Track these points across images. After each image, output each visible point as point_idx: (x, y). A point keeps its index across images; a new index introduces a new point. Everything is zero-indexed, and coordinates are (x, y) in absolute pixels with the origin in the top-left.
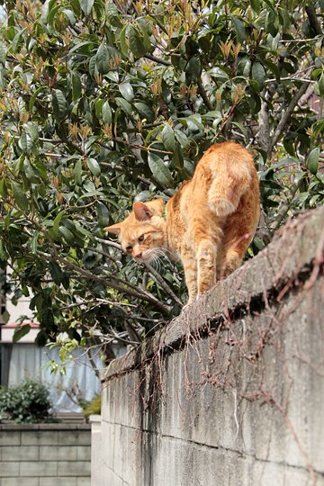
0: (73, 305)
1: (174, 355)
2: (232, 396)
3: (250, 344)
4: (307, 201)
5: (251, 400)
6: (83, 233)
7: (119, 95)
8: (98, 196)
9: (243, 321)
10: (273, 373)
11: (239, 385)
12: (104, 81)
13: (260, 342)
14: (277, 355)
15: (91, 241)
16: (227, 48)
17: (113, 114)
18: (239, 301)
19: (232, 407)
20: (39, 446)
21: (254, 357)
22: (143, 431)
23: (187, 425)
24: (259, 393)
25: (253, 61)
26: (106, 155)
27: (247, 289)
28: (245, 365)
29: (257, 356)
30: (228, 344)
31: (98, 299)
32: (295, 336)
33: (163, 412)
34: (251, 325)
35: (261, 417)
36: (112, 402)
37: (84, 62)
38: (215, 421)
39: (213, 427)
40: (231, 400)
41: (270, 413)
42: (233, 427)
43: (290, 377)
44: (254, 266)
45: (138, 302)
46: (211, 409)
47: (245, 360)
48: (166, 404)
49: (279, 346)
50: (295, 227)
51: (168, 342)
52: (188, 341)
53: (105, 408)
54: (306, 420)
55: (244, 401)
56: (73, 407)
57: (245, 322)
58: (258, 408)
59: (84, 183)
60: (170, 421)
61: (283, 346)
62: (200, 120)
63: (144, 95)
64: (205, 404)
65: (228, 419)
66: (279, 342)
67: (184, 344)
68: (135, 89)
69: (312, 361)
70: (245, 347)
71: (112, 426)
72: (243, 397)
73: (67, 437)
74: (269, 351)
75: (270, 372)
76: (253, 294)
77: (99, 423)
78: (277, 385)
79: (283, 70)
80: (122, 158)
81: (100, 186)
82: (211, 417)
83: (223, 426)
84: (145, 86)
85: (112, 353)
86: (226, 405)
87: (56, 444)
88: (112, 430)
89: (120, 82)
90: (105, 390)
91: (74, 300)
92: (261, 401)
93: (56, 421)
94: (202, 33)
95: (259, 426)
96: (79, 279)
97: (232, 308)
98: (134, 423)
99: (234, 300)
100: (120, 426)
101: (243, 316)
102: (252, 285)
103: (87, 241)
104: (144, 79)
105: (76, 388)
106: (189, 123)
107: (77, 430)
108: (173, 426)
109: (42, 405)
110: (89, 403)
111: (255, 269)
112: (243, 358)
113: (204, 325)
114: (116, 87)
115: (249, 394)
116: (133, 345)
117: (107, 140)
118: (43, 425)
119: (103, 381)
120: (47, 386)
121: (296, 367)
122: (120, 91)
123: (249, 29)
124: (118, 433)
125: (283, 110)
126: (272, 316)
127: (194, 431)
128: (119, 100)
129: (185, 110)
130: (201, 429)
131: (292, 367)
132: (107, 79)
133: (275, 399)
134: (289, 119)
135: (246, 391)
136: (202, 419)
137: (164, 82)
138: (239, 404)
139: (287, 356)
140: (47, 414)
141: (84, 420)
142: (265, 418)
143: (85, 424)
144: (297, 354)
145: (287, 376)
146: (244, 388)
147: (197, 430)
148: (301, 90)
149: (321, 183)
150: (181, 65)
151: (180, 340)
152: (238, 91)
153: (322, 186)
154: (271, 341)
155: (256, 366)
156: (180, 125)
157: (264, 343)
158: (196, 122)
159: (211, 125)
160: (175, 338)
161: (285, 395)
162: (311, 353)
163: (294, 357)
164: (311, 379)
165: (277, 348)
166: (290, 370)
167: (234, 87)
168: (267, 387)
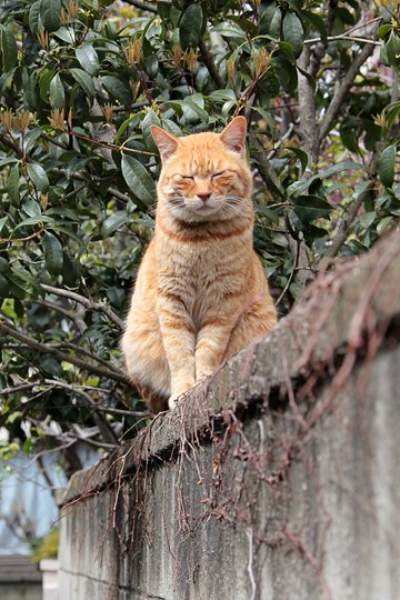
0: (9, 389)
1: (164, 470)
2: (246, 538)
3: (271, 460)
4: (374, 226)
5: (272, 547)
6: (23, 278)
7: (77, 64)
8: (45, 223)
9: (260, 422)
10: (303, 507)
11: (255, 522)
12: (53, 41)
13: (285, 457)
14: (308, 477)
15: (35, 290)
17: (67, 94)
18: (254, 392)
19: (247, 554)
21: (276, 479)
22: (120, 587)
23: (183, 581)
24: (282, 535)
25: (285, 11)
26: (58, 156)
27: (264, 375)
28: (264, 491)
29: (281, 478)
30: (238, 457)
31: (47, 380)
32: (332, 451)
33: (148, 559)
34: (272, 429)
35: (286, 573)
36: (74, 541)
37: (21, 11)
38: (222, 578)
39: (220, 586)
40: (245, 545)
41: (299, 567)
42: (248, 587)
43: (326, 513)
44: (275, 340)
45: (111, 384)
46: (217, 558)
47: (263, 483)
48: (152, 547)
49: (311, 465)
50: (330, 285)
51: (154, 449)
52: (182, 451)
53: (65, 548)
54: (348, 581)
55: (264, 548)
56: (17, 545)
57: (262, 425)
58: (282, 559)
59: (23, 202)
60: (158, 574)
61: (316, 465)
62: (201, 104)
63: (116, 64)
64: (208, 549)
65: (240, 574)
66: (311, 459)
67: (176, 455)
68: (101, 55)
69: (358, 490)
70: (262, 463)
71: (74, 578)
72: (261, 542)
73: (7, 593)
74: (298, 472)
75: (299, 503)
76: (274, 382)
77: (54, 572)
78: (308, 524)
79: (337, 21)
80: (83, 162)
81: (48, 207)
82: (218, 570)
83: (234, 584)
84: (117, 49)
85: (78, 459)
86: (238, 552)
88: (75, 585)
89: (77, 44)
90: (64, 520)
91: (11, 382)
92: (285, 548)
95: (284, 587)
96: (18, 350)
97: (245, 403)
98: (105, 574)
99: (247, 390)
100: (85, 579)
101: (259, 415)
102: (272, 369)
103: (29, 291)
104: (116, 38)
105: (22, 515)
106: (185, 108)
107: (23, 582)
108: (163, 582)
110: (41, 540)
111: (275, 345)
112: (261, 480)
113: (205, 427)
114: (71, 52)
115: (271, 537)
116: (106, 449)
117: (59, 132)
119: (60, 507)
121: (334, 498)
122: (78, 58)
124: (83, 590)
125: (337, 83)
126: (300, 418)
127: (192, 591)
128: (75, 72)
129: (181, 84)
130: (203, 589)
131: (329, 498)
132: (57, 39)
133: (305, 547)
134: (347, 97)
135: (266, 531)
136: (203, 571)
137: (146, 43)
138: (257, 552)
139: (323, 480)
142: (292, 576)
143: (34, 573)
144: (335, 478)
145: (321, 511)
146: (263, 526)
147: (197, 589)
148: (366, 51)
149: (394, 199)
150: (173, 17)
151: (171, 446)
152: (261, 58)
153: (396, 204)
154: (299, 456)
155: (278, 493)
156: (171, 112)
157: (290, 458)
158: (195, 106)
159: (219, 112)
160: (165, 444)
161: (319, 541)
162: (354, 478)
163: (332, 482)
164: (356, 518)
165: (307, 468)
166: (326, 502)
167: (255, 52)
168: (295, 527)
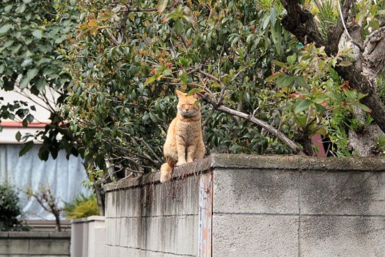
20: (9, 255)
22: (142, 217)
36: (118, 205)
56: (43, 213)
60: (156, 210)
71: (118, 219)
73: (39, 245)
87: (27, 253)
93: (27, 229)
98: (137, 214)
100: (125, 218)
105: (48, 193)
107: (49, 238)
109: (12, 212)
118: (12, 233)
120: (16, 191)
140: (16, 222)
141: (57, 228)
143: (57, 232)
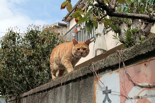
1: (24, 98)
16: (35, 57)
25: (38, 59)
29: (43, 98)
43: (50, 101)
49: (47, 97)
57: (41, 93)
75: (45, 100)
94: (31, 55)
123: (38, 55)
131: (50, 99)
139: (49, 98)
144: (51, 97)
157: (44, 96)
